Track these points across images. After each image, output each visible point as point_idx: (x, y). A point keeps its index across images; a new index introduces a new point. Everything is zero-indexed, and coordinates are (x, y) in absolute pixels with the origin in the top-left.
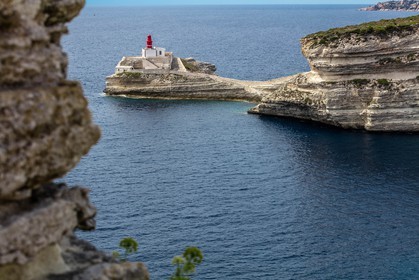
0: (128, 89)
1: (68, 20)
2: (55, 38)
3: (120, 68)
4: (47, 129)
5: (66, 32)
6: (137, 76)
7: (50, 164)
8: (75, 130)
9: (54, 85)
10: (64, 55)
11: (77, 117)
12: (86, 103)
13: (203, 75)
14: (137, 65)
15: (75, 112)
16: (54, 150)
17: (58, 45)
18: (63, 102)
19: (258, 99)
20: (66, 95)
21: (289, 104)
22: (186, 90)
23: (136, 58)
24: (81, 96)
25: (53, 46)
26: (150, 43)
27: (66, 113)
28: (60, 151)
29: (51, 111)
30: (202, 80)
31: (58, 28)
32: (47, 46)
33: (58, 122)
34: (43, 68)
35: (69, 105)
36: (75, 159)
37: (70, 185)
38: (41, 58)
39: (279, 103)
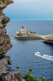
0: (18, 37)
1: (7, 23)
2: (4, 27)
3: (17, 33)
4: (2, 44)
5: (6, 25)
6: (20, 34)
7: (3, 51)
8: (8, 45)
9: (4, 36)
10: (6, 30)
11: (8, 42)
12: (10, 39)
13: (33, 34)
14: (20, 32)
15: (8, 41)
16: (3, 49)
17: (5, 28)
18: (5, 39)
19: (44, 39)
20: (6, 38)
21: (50, 40)
22: (30, 37)
23: (20, 31)
24: (9, 38)
25: (4, 28)
26: (23, 28)
27: (6, 41)
28: (5, 49)
29: (3, 41)
30: (33, 35)
31: (5, 25)
32: (3, 28)
33: (4, 43)
34: (2, 32)
35: (7, 40)
36: (8, 50)
37: (6, 56)
38: (2, 31)
39: (48, 40)
